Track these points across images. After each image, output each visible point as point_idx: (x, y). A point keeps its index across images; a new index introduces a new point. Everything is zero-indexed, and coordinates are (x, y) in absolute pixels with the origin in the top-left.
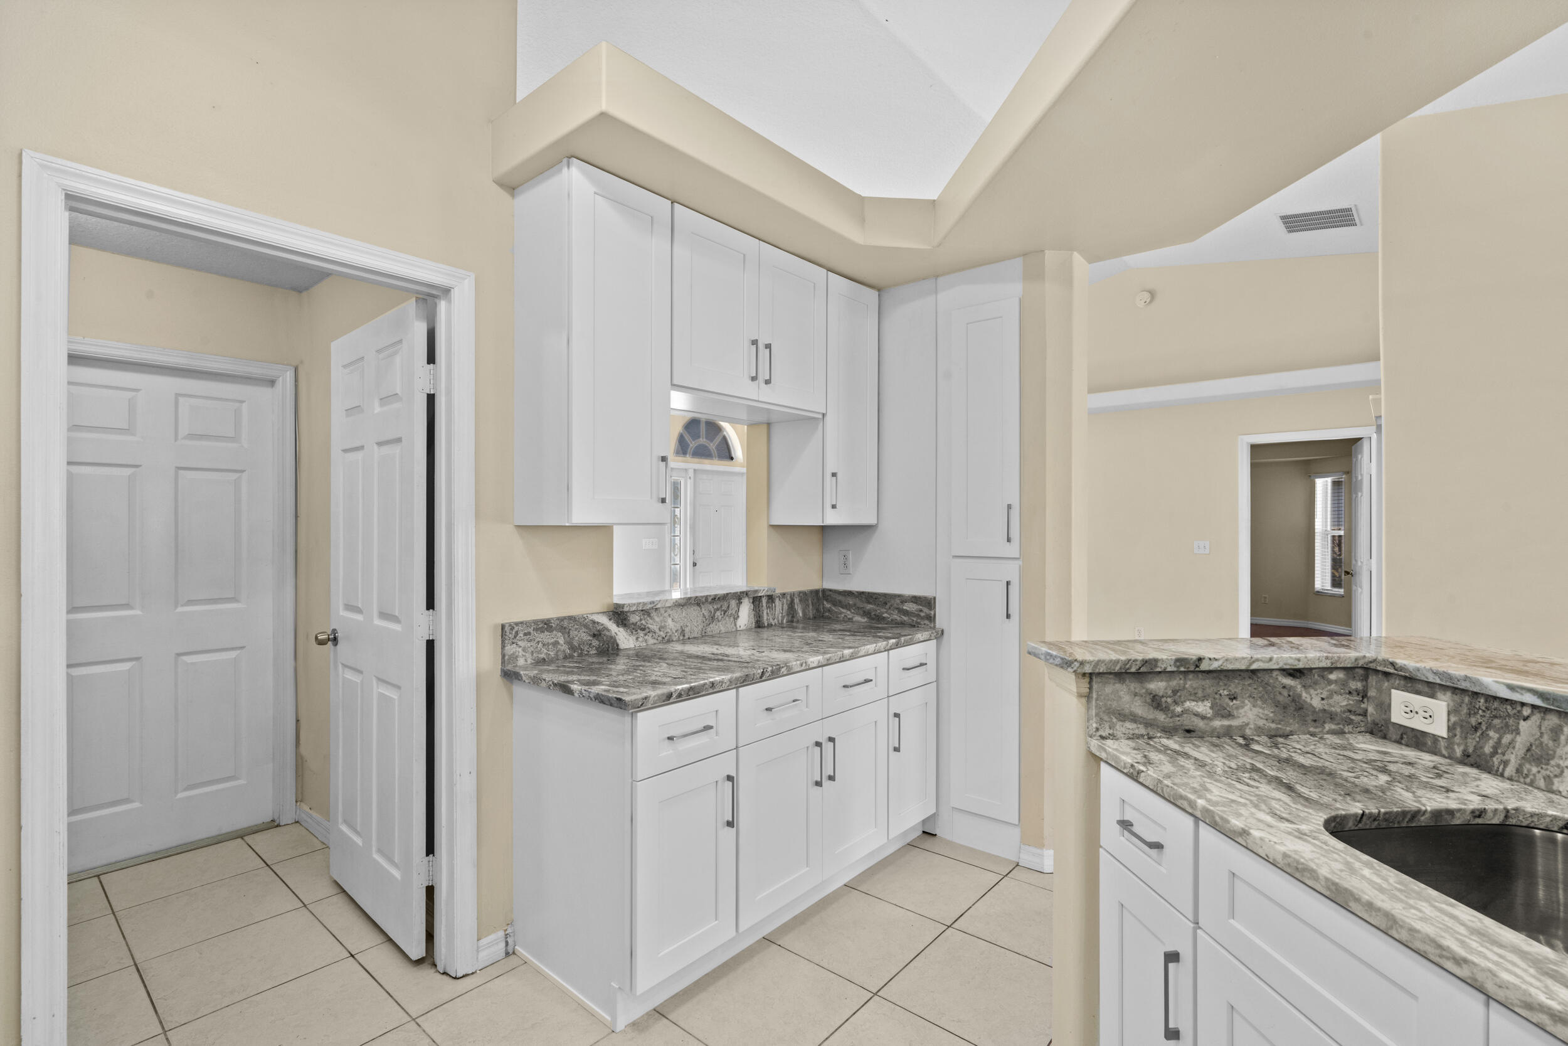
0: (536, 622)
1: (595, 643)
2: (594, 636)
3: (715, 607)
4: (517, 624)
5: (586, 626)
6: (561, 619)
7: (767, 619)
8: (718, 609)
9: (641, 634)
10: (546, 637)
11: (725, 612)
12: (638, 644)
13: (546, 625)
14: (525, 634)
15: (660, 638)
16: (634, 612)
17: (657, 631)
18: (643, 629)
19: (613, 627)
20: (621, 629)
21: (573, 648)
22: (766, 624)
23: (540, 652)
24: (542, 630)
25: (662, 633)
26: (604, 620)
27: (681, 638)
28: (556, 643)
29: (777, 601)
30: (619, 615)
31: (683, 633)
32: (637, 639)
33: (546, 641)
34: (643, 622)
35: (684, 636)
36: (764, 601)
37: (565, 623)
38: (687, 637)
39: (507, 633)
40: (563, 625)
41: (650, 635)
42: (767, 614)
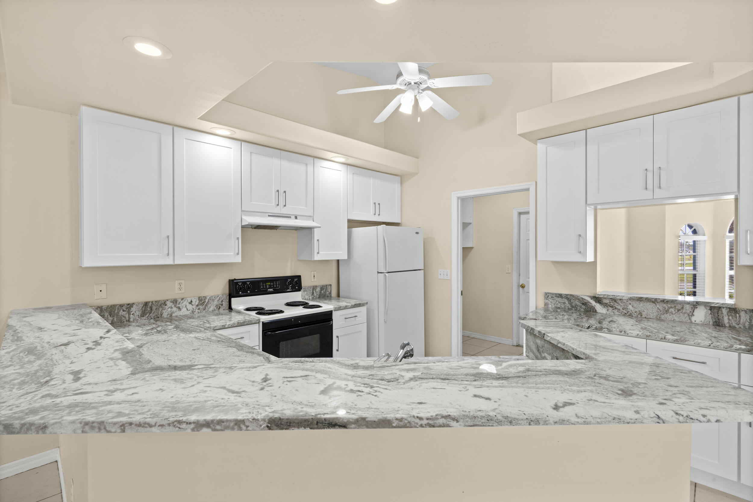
0: (556, 294)
1: (583, 307)
2: (583, 304)
3: (669, 306)
4: (548, 293)
5: (578, 299)
6: (567, 295)
7: (728, 323)
8: (671, 307)
9: (611, 309)
10: (560, 299)
11: (679, 310)
12: (608, 313)
13: (560, 296)
14: (551, 297)
15: (623, 313)
16: (605, 298)
17: (621, 309)
18: (612, 307)
19: (593, 303)
20: (598, 304)
21: (572, 307)
22: (727, 325)
23: (557, 304)
24: (558, 297)
25: (624, 311)
26: (589, 299)
27: (639, 316)
28: (564, 303)
29: (742, 314)
30: (598, 299)
31: (641, 314)
32: (608, 310)
33: (560, 301)
34: (612, 304)
35: (641, 315)
36: (725, 311)
37: (569, 297)
38: (644, 316)
39: (547, 295)
40: (569, 298)
41: (617, 310)
42: (729, 319)
